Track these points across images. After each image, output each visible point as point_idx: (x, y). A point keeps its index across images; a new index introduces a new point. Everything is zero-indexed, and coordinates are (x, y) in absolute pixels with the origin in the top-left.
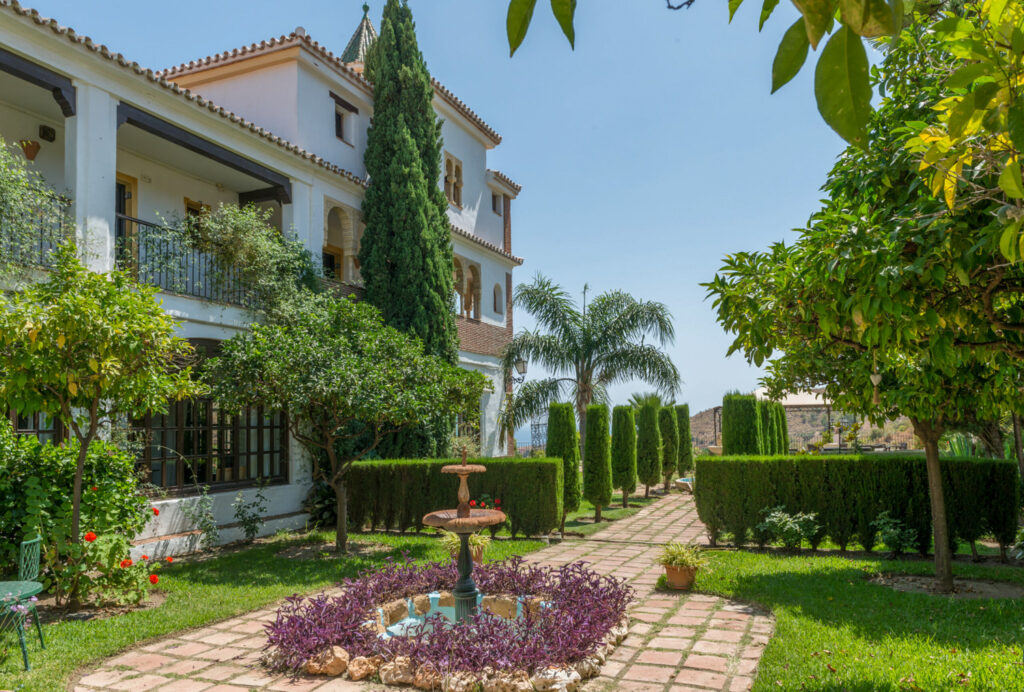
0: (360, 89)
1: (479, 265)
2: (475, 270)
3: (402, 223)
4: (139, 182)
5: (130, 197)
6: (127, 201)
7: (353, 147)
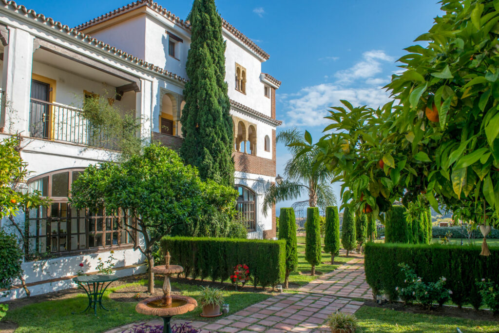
0: (183, 29)
1: (256, 125)
2: (253, 128)
3: (203, 102)
4: (57, 82)
5: (52, 91)
6: (50, 92)
7: (179, 60)
